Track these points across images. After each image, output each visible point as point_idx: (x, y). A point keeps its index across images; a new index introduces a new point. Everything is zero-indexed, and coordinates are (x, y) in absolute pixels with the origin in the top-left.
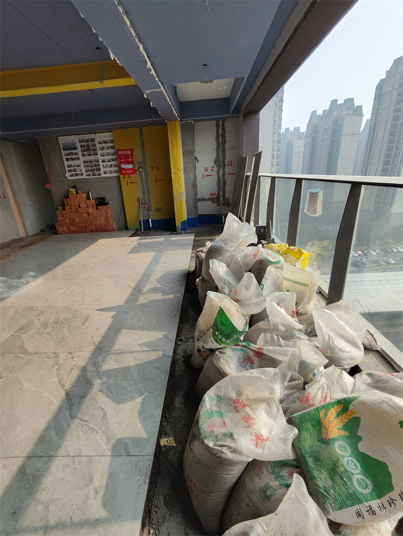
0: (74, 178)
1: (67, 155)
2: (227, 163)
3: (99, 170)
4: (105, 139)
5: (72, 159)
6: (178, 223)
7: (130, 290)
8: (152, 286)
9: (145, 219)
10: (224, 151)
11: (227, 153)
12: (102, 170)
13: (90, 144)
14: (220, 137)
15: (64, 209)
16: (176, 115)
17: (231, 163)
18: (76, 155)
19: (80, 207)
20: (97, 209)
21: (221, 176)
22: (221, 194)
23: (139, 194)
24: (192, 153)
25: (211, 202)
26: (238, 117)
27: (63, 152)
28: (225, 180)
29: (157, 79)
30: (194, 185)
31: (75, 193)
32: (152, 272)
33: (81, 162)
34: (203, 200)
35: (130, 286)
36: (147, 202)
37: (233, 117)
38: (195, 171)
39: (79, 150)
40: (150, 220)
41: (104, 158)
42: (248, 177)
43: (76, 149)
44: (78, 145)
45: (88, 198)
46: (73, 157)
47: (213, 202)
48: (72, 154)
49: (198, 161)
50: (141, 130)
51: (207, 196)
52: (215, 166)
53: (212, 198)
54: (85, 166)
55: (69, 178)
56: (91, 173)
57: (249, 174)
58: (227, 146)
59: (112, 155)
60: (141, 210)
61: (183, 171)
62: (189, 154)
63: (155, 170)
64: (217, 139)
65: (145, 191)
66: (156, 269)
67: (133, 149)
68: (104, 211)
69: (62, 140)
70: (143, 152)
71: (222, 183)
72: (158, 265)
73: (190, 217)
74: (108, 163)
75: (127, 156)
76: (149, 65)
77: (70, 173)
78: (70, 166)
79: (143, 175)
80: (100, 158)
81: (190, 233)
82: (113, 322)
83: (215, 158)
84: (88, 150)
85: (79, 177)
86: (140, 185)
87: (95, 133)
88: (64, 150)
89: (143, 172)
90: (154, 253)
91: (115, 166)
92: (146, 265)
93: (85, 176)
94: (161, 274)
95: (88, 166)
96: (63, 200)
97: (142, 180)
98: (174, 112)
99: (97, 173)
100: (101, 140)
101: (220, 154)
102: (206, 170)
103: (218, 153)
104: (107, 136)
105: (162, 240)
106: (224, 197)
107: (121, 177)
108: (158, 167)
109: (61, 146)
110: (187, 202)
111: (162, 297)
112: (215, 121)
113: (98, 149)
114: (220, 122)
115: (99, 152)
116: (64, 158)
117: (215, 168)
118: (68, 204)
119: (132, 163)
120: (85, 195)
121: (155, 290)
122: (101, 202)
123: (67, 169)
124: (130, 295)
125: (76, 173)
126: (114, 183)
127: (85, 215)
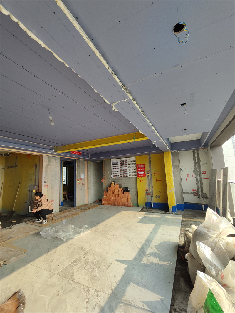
0: (115, 177)
1: (114, 167)
2: (202, 172)
3: (127, 174)
4: (131, 160)
5: (115, 169)
6: (170, 207)
7: (138, 250)
8: (152, 251)
9: (149, 202)
10: (199, 166)
11: (202, 167)
12: (128, 174)
13: (124, 162)
14: (196, 158)
15: (107, 192)
16: (169, 149)
17: (205, 172)
18: (117, 167)
19: (115, 191)
20: (123, 193)
21: (198, 179)
22: (200, 190)
23: (147, 187)
24: (179, 166)
25: (193, 195)
26: (207, 148)
27: (112, 166)
28: (202, 182)
29: (160, 137)
30: (181, 184)
31: (114, 184)
32: (153, 239)
33: (119, 170)
34: (187, 193)
35: (138, 247)
36: (151, 192)
37: (204, 148)
38: (181, 176)
39: (119, 165)
40: (152, 203)
41: (130, 168)
42: (219, 181)
43: (118, 164)
44: (119, 163)
45: (120, 187)
46: (116, 168)
47: (195, 195)
48: (116, 166)
49: (182, 171)
50: (150, 156)
51: (190, 191)
52: (194, 174)
53: (193, 192)
54: (120, 172)
55: (112, 177)
56: (123, 175)
57: (220, 180)
58: (201, 163)
59: (134, 167)
60: (147, 196)
61: (173, 176)
62: (177, 167)
63: (156, 175)
64: (194, 159)
65: (150, 186)
66: (155, 237)
67: (145, 164)
68: (126, 194)
69: (112, 161)
70: (150, 166)
71: (200, 184)
72: (157, 235)
73: (178, 203)
74: (131, 171)
75: (142, 168)
76: (156, 133)
77: (113, 175)
78: (114, 172)
79: (149, 177)
80: (128, 169)
81: (178, 214)
82: (125, 273)
83: (193, 169)
84: (123, 165)
85: (117, 177)
86: (147, 182)
87: (127, 158)
88: (112, 165)
89: (149, 176)
90: (153, 226)
91: (135, 172)
92: (149, 233)
93: (120, 177)
94: (159, 242)
95: (122, 172)
96: (108, 187)
97: (149, 180)
98: (168, 148)
99: (125, 175)
100: (130, 160)
101: (197, 167)
102: (188, 176)
103: (195, 167)
104: (133, 159)
105: (159, 216)
106: (202, 192)
107: (138, 177)
108: (158, 173)
109: (112, 163)
110: (176, 194)
111: (159, 262)
112: (192, 151)
113: (128, 164)
114: (196, 151)
115: (128, 166)
116: (112, 168)
117: (194, 175)
118: (110, 190)
119: (144, 171)
120: (118, 186)
121: (154, 255)
122: (126, 190)
123: (112, 173)
124: (137, 254)
125: (116, 175)
126: (134, 180)
127: (117, 196)
